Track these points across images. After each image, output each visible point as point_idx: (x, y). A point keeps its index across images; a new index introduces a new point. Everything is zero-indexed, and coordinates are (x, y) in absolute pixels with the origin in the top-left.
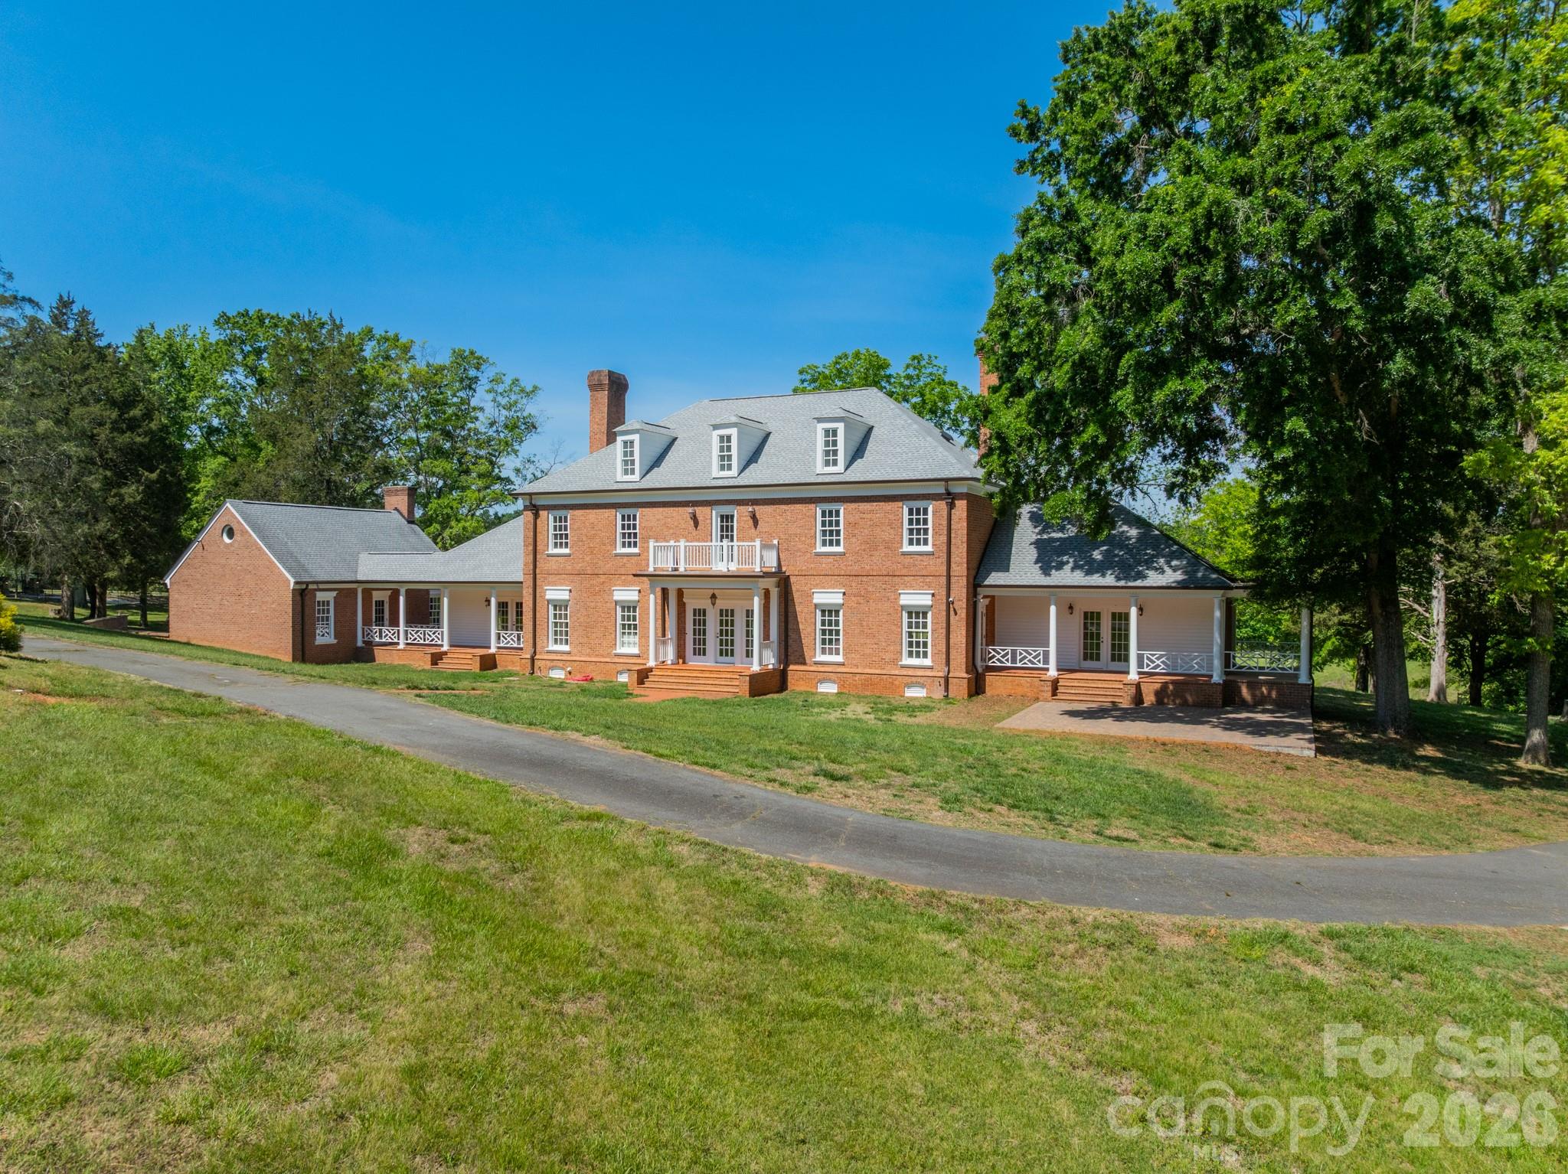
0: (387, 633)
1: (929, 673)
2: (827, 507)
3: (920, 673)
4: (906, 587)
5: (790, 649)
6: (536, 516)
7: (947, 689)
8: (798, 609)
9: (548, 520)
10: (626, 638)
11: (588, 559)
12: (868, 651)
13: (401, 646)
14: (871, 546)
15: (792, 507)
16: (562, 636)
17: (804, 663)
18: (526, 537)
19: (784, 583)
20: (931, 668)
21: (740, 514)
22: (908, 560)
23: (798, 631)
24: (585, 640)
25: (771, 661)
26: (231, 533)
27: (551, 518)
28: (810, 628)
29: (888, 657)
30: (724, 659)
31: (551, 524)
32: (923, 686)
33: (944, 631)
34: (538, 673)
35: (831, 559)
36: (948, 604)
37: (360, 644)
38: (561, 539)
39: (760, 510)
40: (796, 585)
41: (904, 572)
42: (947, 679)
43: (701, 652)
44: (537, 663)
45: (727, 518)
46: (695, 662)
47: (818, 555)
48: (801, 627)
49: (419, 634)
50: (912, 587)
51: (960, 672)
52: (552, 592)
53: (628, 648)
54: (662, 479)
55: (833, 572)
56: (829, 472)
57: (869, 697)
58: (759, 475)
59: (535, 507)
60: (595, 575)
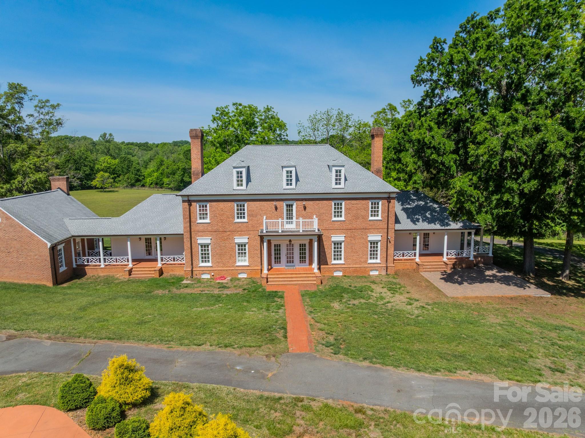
0: (93, 261)
1: (379, 265)
2: (337, 202)
3: (376, 265)
4: (371, 233)
5: (322, 259)
6: (190, 205)
7: (387, 272)
8: (324, 243)
9: (196, 207)
10: (240, 258)
11: (220, 224)
12: (354, 258)
13: (103, 266)
14: (356, 217)
15: (322, 202)
16: (206, 259)
17: (327, 265)
18: (184, 215)
20: (380, 263)
21: (296, 204)
22: (371, 223)
23: (325, 252)
24: (220, 260)
27: (198, 206)
28: (330, 251)
29: (362, 260)
30: (289, 264)
31: (198, 208)
32: (377, 270)
33: (386, 249)
34: (195, 277)
35: (339, 223)
36: (388, 238)
37: (75, 266)
38: (204, 216)
39: (307, 203)
40: (324, 234)
41: (370, 227)
42: (387, 267)
43: (278, 261)
44: (194, 273)
45: (290, 206)
46: (276, 267)
47: (333, 221)
48: (326, 250)
49: (113, 259)
50: (373, 233)
51: (391, 264)
52: (202, 240)
53: (242, 262)
54: (257, 188)
55: (340, 228)
56: (338, 188)
57: (360, 277)
58: (305, 188)
59: (189, 201)
60: (224, 232)
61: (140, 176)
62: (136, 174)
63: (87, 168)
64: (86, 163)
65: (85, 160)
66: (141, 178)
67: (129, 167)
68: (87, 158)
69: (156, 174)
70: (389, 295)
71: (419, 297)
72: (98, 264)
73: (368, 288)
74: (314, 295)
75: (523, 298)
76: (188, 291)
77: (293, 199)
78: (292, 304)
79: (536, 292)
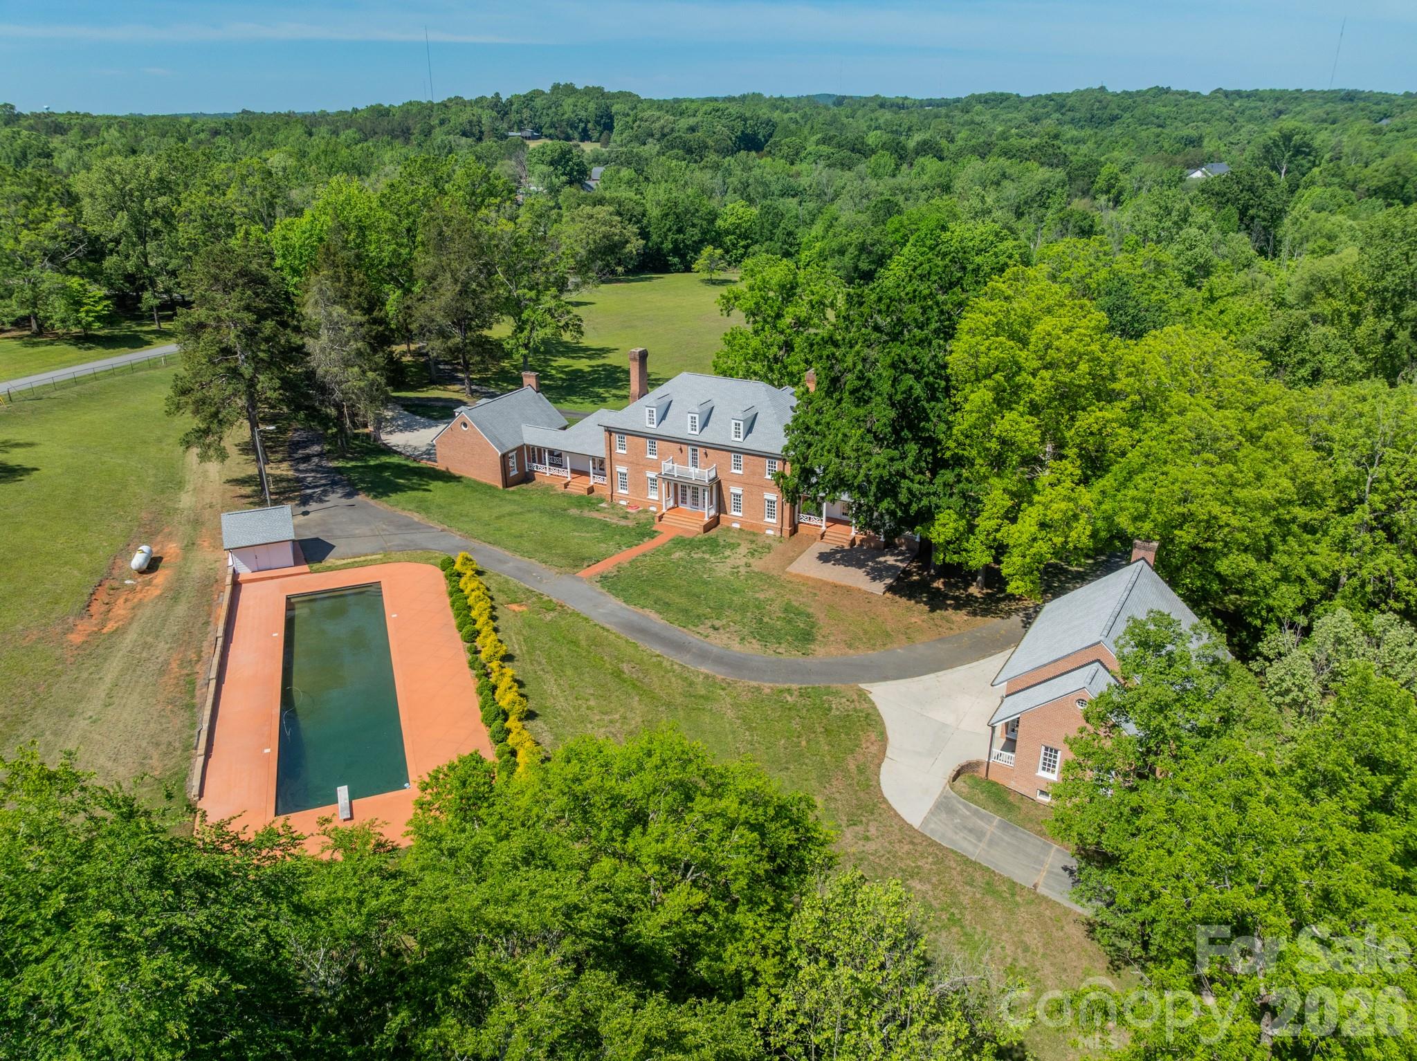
0: (540, 469)
1: (775, 526)
2: (736, 455)
4: (767, 492)
5: (721, 507)
6: (611, 435)
7: (782, 533)
8: (724, 494)
10: (651, 492)
11: (634, 457)
12: (752, 514)
13: (548, 475)
14: (754, 473)
15: (722, 452)
16: (624, 486)
17: (727, 515)
18: (606, 442)
19: (719, 484)
20: (776, 524)
21: (700, 451)
22: (768, 481)
23: (724, 503)
24: (636, 490)
25: (713, 512)
26: (465, 425)
27: (617, 437)
28: (729, 502)
29: (759, 517)
30: (694, 507)
31: (617, 439)
32: (772, 530)
33: (781, 511)
34: (614, 501)
35: (737, 476)
36: (783, 501)
37: (526, 471)
38: (622, 447)
39: (709, 451)
40: (723, 484)
41: (766, 486)
42: (782, 529)
43: (684, 502)
44: (614, 497)
45: (695, 453)
46: (681, 506)
47: (732, 473)
48: (725, 501)
49: (555, 471)
50: (769, 492)
51: (787, 528)
52: (621, 469)
53: (653, 496)
54: (667, 429)
55: (738, 481)
56: (737, 441)
57: (751, 534)
58: (708, 436)
59: (610, 431)
60: (638, 465)
61: (791, 245)
62: (785, 242)
63: (696, 231)
64: (695, 222)
65: (693, 215)
66: (792, 250)
67: (775, 226)
68: (697, 211)
69: (818, 244)
70: (738, 557)
71: (757, 564)
72: (545, 472)
73: (733, 546)
74: (681, 542)
75: (848, 590)
76: (595, 515)
77: (695, 445)
78: (648, 545)
79: (878, 587)
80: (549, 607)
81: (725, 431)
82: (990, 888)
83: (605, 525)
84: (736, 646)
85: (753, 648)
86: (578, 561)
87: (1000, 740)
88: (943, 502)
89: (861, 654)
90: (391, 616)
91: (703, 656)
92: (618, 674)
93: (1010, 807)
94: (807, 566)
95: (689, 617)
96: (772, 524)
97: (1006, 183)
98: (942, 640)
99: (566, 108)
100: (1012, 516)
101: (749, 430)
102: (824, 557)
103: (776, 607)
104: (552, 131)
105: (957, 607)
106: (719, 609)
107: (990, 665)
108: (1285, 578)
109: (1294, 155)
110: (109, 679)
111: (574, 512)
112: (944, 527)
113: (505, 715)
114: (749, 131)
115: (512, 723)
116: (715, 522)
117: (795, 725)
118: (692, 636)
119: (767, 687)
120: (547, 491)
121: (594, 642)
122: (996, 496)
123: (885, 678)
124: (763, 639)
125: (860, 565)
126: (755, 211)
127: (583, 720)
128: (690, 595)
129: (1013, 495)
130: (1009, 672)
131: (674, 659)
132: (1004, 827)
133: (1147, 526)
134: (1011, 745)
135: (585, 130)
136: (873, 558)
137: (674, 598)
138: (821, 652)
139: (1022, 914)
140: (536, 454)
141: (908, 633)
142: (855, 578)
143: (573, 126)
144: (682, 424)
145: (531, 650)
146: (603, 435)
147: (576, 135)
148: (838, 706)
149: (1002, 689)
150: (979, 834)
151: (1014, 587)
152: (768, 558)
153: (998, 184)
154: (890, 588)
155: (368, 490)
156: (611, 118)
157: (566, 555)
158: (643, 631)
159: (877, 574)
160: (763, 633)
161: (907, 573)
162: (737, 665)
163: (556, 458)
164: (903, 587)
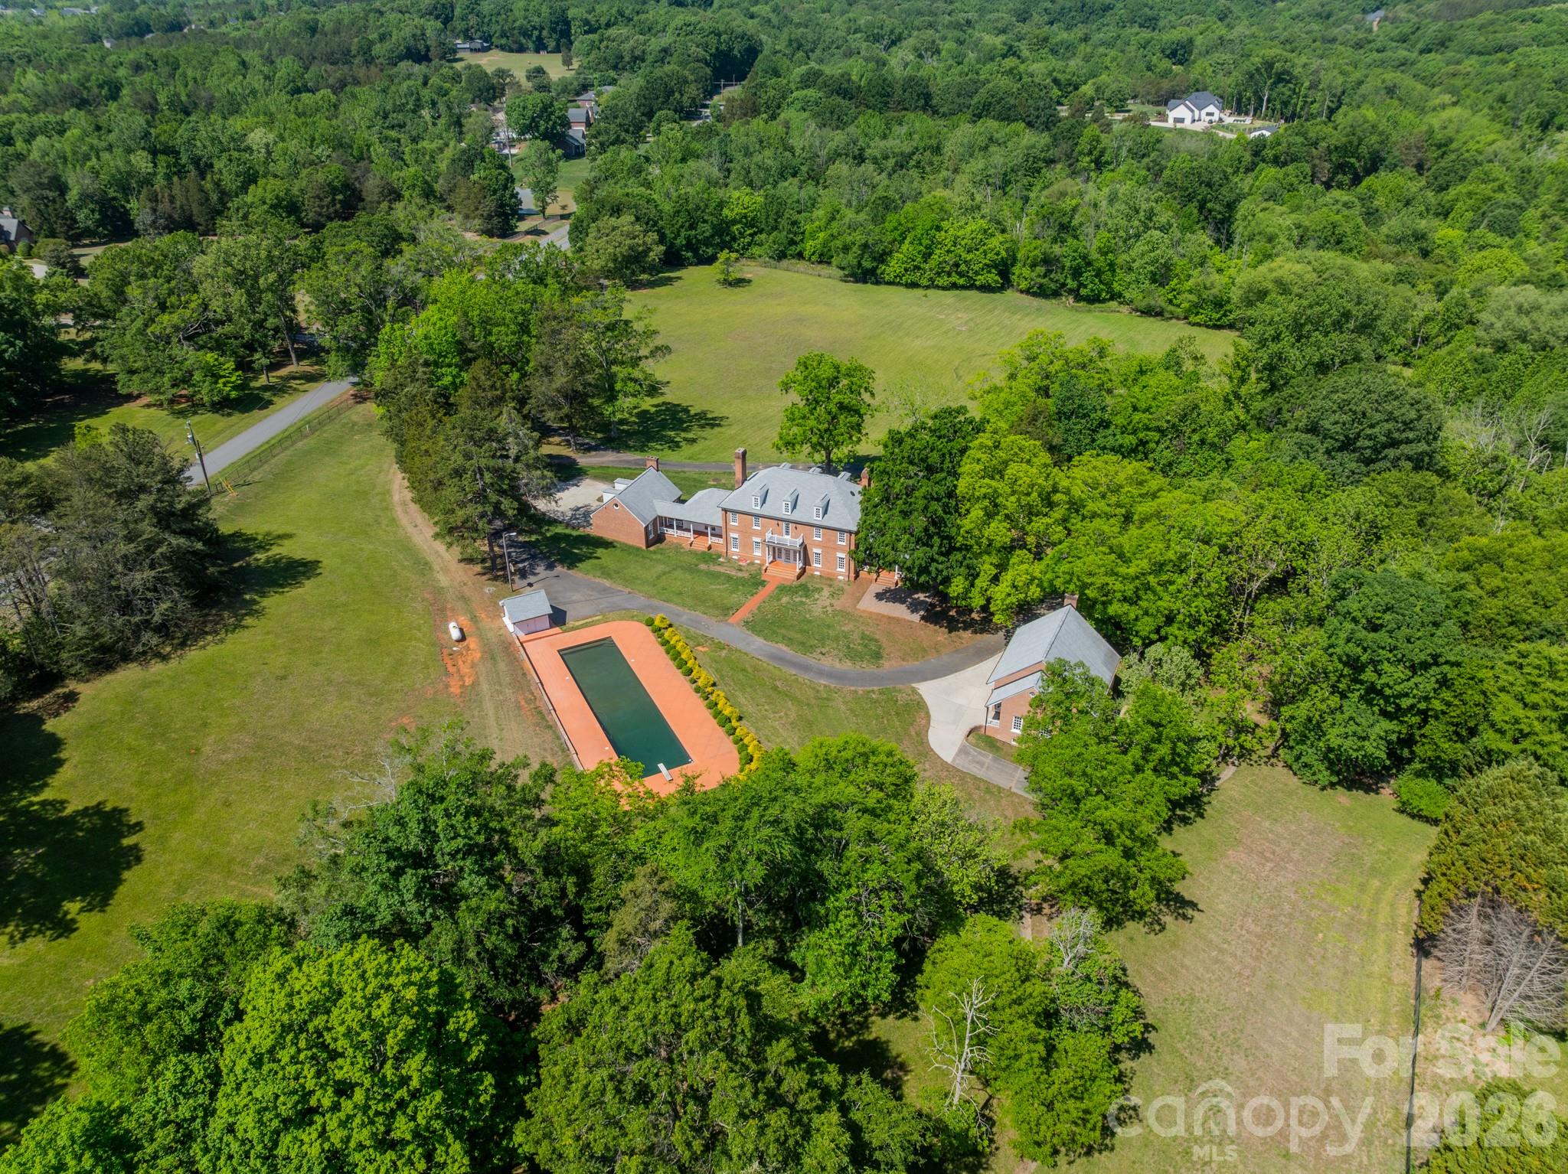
0: (670, 531)
2: (817, 528)
4: (839, 552)
5: (807, 561)
6: (726, 513)
8: (809, 552)
10: (756, 550)
11: (744, 528)
12: (828, 566)
13: (676, 536)
14: (830, 541)
16: (735, 546)
17: (811, 566)
19: (805, 547)
21: (791, 526)
23: (809, 558)
24: (744, 549)
25: (801, 565)
26: (616, 506)
27: (731, 514)
28: (812, 558)
29: (833, 568)
34: (728, 556)
35: (818, 542)
38: (735, 521)
39: (797, 526)
40: (808, 547)
41: (838, 548)
43: (781, 559)
44: (728, 553)
45: (787, 525)
46: (779, 562)
47: (815, 540)
49: (681, 533)
51: (852, 575)
52: (733, 535)
53: (758, 553)
54: (766, 510)
55: (818, 545)
56: (818, 520)
57: (829, 579)
58: (796, 516)
59: (726, 511)
60: (746, 533)
61: (795, 234)
62: (789, 231)
64: (705, 217)
65: (703, 210)
67: (779, 215)
68: (706, 205)
69: (821, 234)
70: (824, 598)
71: (838, 604)
72: (672, 533)
73: (819, 590)
74: (784, 589)
75: (898, 620)
76: (718, 569)
77: (788, 521)
78: (763, 593)
79: (916, 618)
80: (720, 647)
81: (809, 512)
82: (988, 791)
83: (729, 578)
84: (838, 665)
85: (847, 666)
86: (726, 611)
87: (992, 713)
88: (957, 570)
89: (912, 664)
90: (631, 662)
91: (821, 673)
92: (775, 688)
93: (998, 749)
94: (869, 604)
95: (806, 648)
96: (842, 572)
97: (993, 149)
98: (957, 651)
99: (517, 13)
100: (995, 579)
101: (825, 512)
102: (879, 596)
103: (856, 636)
104: (503, 41)
105: (965, 629)
106: (822, 640)
107: (986, 666)
108: (1146, 613)
109: (1275, 84)
110: (491, 713)
111: (703, 566)
112: (957, 587)
113: (729, 720)
114: (723, 47)
115: (734, 723)
116: (803, 571)
117: (879, 711)
118: (810, 660)
119: (860, 690)
120: (678, 548)
121: (756, 669)
122: (987, 566)
123: (925, 679)
124: (852, 659)
125: (902, 601)
126: (759, 198)
127: (765, 718)
128: (802, 631)
129: (996, 566)
130: (995, 677)
131: (804, 677)
132: (995, 760)
133: (1072, 587)
134: (997, 716)
135: (540, 38)
136: (910, 595)
137: (792, 634)
138: (888, 665)
139: (1004, 802)
140: (668, 522)
141: (937, 648)
142: (900, 611)
143: (526, 34)
144: (778, 507)
145: (722, 677)
146: (721, 513)
147: (531, 45)
148: (901, 698)
149: (992, 685)
150: (982, 764)
151: (998, 619)
152: (843, 598)
153: (986, 148)
154: (923, 618)
155: (562, 562)
156: (567, 23)
157: (716, 607)
158: (782, 660)
159: (914, 607)
160: (852, 655)
161: (933, 605)
162: (840, 677)
163: (681, 525)
164: (933, 616)
